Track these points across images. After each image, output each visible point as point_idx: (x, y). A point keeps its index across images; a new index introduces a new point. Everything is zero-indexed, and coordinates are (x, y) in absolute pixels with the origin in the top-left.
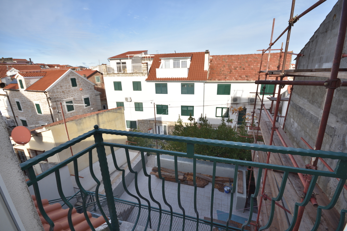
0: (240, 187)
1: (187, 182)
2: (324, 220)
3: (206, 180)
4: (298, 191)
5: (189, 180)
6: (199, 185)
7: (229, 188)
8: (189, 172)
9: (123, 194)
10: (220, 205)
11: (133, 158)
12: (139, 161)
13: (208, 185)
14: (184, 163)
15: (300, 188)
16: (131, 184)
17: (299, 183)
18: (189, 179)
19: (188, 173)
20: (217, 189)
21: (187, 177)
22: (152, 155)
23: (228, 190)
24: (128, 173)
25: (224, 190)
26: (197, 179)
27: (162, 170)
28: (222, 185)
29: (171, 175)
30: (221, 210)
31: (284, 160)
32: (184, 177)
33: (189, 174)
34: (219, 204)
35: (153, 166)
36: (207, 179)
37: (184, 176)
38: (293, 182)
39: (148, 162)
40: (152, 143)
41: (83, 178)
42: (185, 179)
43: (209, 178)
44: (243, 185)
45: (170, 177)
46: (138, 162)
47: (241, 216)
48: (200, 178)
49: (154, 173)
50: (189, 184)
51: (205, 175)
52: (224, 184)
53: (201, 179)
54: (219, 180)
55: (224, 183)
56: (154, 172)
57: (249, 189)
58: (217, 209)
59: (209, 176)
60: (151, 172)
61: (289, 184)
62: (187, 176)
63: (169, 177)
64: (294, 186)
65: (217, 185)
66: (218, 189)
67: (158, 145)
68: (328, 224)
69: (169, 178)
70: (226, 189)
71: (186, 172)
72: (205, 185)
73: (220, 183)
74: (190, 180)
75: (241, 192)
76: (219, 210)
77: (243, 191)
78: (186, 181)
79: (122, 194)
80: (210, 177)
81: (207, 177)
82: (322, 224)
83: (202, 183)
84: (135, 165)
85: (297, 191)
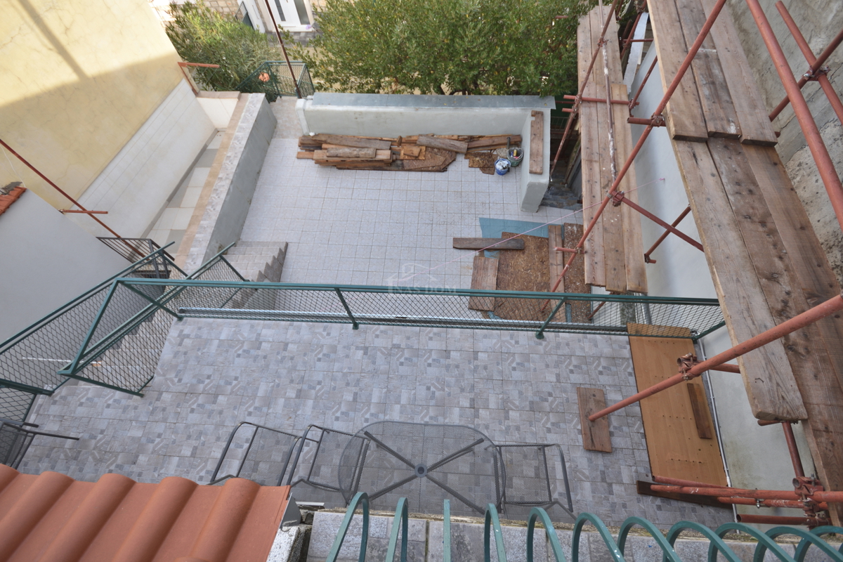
0: (536, 159)
1: (402, 164)
2: (785, 271)
3: (449, 151)
4: (732, 195)
5: (406, 157)
6: (433, 167)
7: (505, 163)
8: (404, 136)
9: (245, 225)
10: (487, 205)
11: (229, 119)
12: (251, 126)
13: (454, 163)
14: (385, 113)
15: (739, 185)
16: (255, 194)
17: (738, 170)
18: (404, 154)
19: (401, 138)
20: (478, 169)
21: (400, 150)
22: (283, 97)
23: (504, 168)
24: (234, 170)
25: (494, 167)
26: (426, 151)
27: (329, 141)
28: (490, 155)
29: (355, 153)
30: (488, 217)
31: (707, 92)
32: (393, 153)
33: (403, 141)
34: (483, 203)
35: (300, 135)
36: (451, 148)
37: (390, 149)
38: (723, 168)
39: (279, 121)
40: (267, 52)
41: (107, 213)
42: (394, 157)
43: (458, 144)
44: (543, 151)
45: (356, 159)
46: (249, 131)
47: (532, 221)
48: (433, 148)
49: (307, 153)
50: (407, 168)
51: (445, 138)
52: (495, 153)
53: (436, 150)
54: (482, 145)
55: (495, 149)
56: (306, 150)
57: (555, 161)
58: (481, 216)
59: (456, 137)
60: (299, 153)
61: (713, 175)
62: (398, 146)
63: (351, 159)
64: (725, 180)
65: (478, 159)
66: (480, 168)
67: (291, 59)
68: (793, 279)
69: (353, 161)
70: (499, 166)
71: (396, 136)
72: (447, 163)
73: (485, 151)
74: (409, 158)
75: (538, 170)
76: (485, 216)
77: (542, 168)
78: (399, 162)
79: (243, 225)
80: (457, 140)
81: (452, 142)
82: (778, 282)
83: (440, 159)
84: (244, 142)
85: (729, 197)
